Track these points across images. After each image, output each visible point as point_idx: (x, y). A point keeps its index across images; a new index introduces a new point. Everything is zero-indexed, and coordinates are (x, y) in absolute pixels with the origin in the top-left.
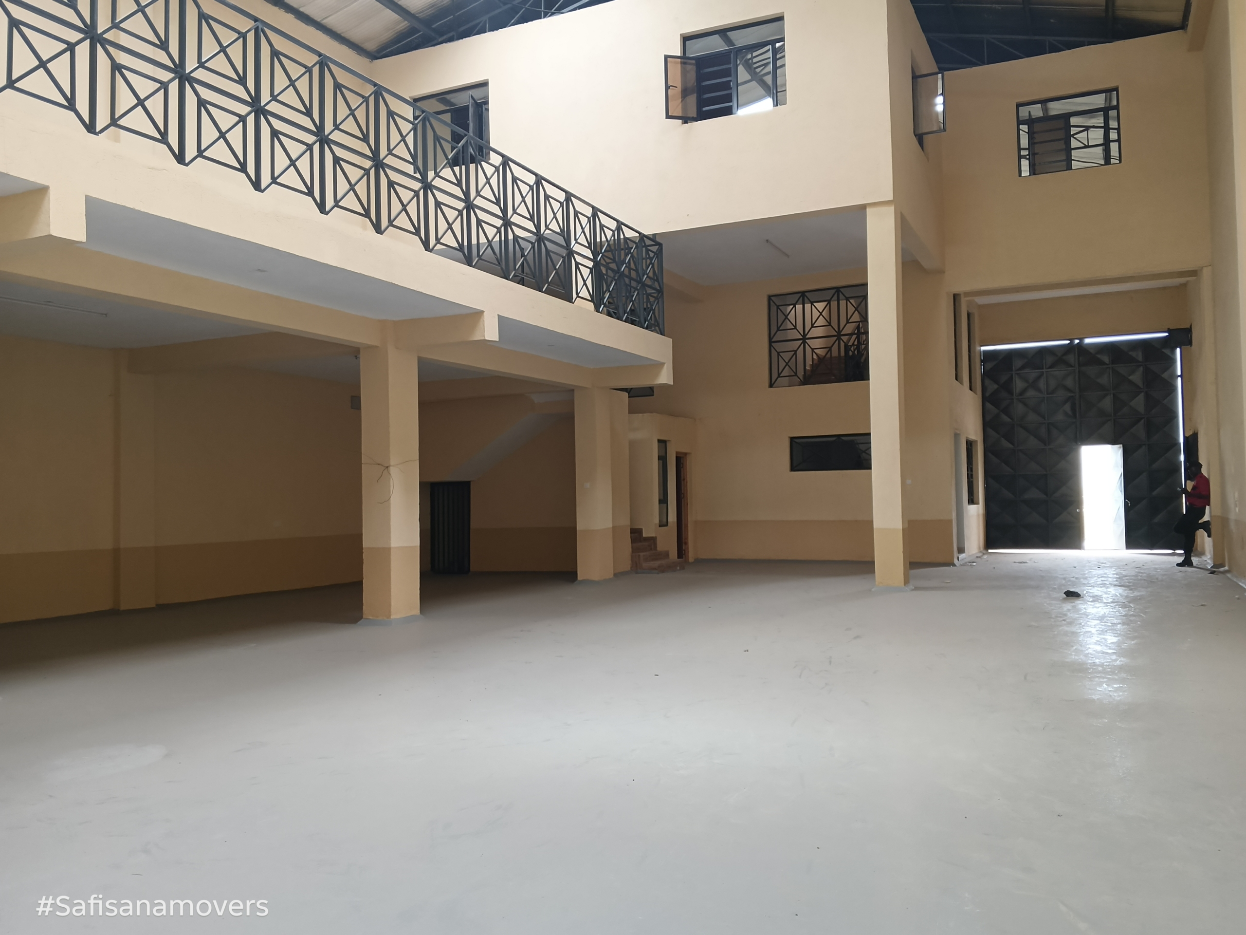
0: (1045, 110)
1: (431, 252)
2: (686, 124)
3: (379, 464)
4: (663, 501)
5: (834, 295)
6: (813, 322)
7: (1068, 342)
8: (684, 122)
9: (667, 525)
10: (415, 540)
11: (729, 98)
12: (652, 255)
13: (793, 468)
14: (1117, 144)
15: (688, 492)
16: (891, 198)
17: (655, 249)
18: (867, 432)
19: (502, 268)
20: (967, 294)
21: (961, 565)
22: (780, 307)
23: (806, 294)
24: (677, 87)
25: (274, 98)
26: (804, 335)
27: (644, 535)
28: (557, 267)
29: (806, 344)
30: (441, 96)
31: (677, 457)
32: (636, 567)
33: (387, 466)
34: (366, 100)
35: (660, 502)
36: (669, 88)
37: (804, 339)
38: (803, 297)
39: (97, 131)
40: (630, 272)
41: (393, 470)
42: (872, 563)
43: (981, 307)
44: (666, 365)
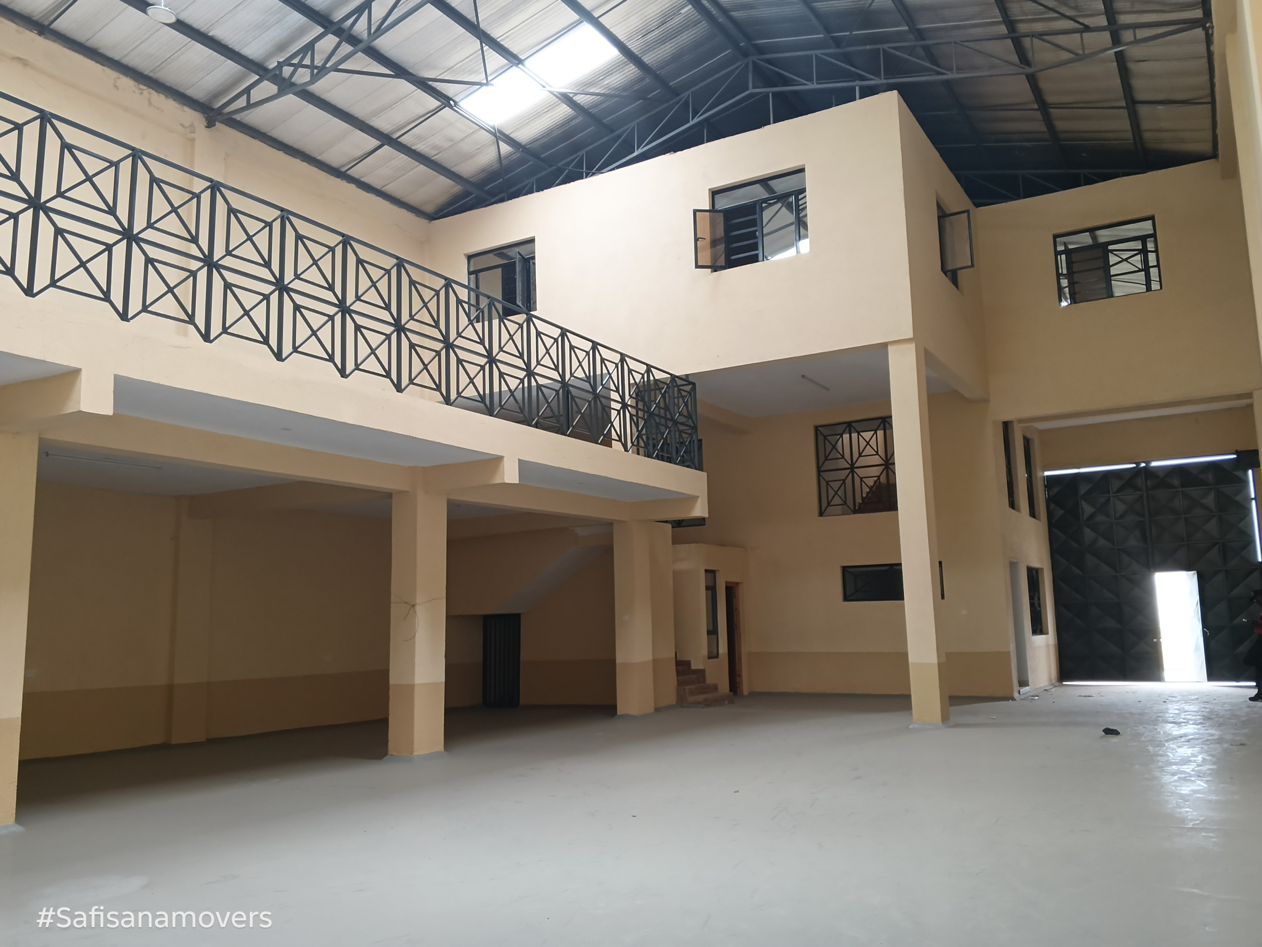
0: (1094, 238)
1: (451, 405)
2: (715, 273)
3: (406, 603)
4: (713, 632)
5: (880, 425)
6: (861, 451)
7: (1134, 465)
8: (713, 271)
9: (717, 656)
10: (440, 676)
11: (755, 247)
12: (684, 394)
13: (846, 598)
14: (1156, 269)
15: (741, 623)
16: (911, 335)
17: (688, 388)
18: (898, 562)
19: (524, 416)
20: (1020, 421)
21: (1022, 699)
22: (827, 437)
23: (853, 424)
24: (705, 239)
25: (297, 276)
26: (852, 464)
27: (693, 667)
28: (582, 412)
29: (855, 474)
30: (499, 251)
31: (727, 587)
32: (681, 702)
33: (412, 604)
34: (388, 272)
35: (709, 633)
36: (698, 240)
37: (852, 468)
38: (850, 426)
39: (129, 317)
40: (659, 411)
41: (418, 608)
42: (908, 697)
43: (1042, 432)
44: (700, 499)
